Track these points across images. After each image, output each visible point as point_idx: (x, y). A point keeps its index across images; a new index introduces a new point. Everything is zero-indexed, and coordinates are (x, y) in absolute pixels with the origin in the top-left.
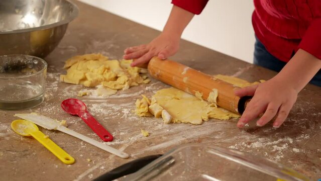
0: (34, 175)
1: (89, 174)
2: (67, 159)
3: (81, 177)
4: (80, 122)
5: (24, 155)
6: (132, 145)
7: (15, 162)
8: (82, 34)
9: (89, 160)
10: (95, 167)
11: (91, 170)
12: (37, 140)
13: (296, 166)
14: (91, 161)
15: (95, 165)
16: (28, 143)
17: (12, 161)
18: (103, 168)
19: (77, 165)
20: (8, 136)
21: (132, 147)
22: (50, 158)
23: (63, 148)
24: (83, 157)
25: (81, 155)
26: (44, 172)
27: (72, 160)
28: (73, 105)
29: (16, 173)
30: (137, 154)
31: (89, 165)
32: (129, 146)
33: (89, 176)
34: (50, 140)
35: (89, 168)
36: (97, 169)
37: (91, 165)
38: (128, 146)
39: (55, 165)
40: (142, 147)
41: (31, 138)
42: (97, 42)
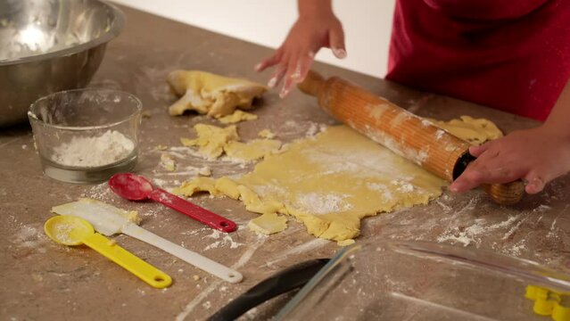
0: (108, 310)
1: (202, 302)
2: (158, 280)
3: (190, 307)
4: (162, 212)
5: (81, 277)
6: (262, 247)
7: (68, 290)
8: (121, 58)
9: (196, 277)
10: (210, 289)
11: (204, 294)
12: (94, 251)
13: (550, 262)
14: (200, 279)
15: (209, 285)
16: (81, 256)
17: (62, 289)
18: (224, 289)
19: (179, 288)
20: (43, 246)
21: (264, 249)
22: (127, 279)
23: (144, 260)
24: (184, 273)
25: (181, 270)
26: (124, 305)
27: (167, 279)
28: (127, 185)
29: (74, 309)
30: (277, 261)
31: (198, 286)
32: (259, 248)
33: (204, 305)
34: (119, 247)
35: (200, 291)
36: (214, 291)
37: (201, 285)
38: (256, 248)
39: (139, 290)
40: (281, 249)
41: (83, 247)
42: (153, 71)
